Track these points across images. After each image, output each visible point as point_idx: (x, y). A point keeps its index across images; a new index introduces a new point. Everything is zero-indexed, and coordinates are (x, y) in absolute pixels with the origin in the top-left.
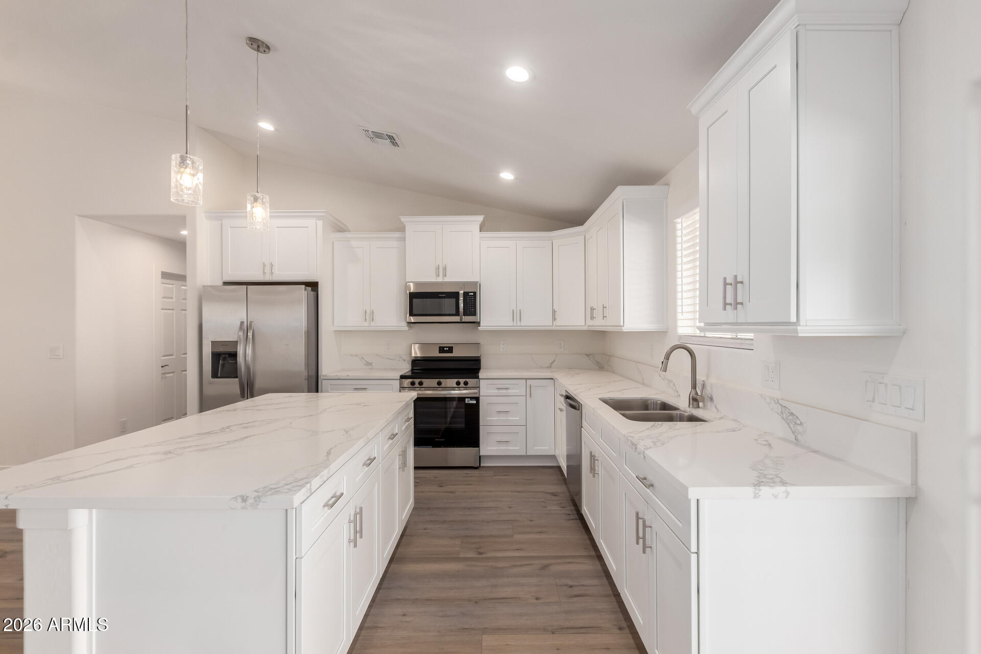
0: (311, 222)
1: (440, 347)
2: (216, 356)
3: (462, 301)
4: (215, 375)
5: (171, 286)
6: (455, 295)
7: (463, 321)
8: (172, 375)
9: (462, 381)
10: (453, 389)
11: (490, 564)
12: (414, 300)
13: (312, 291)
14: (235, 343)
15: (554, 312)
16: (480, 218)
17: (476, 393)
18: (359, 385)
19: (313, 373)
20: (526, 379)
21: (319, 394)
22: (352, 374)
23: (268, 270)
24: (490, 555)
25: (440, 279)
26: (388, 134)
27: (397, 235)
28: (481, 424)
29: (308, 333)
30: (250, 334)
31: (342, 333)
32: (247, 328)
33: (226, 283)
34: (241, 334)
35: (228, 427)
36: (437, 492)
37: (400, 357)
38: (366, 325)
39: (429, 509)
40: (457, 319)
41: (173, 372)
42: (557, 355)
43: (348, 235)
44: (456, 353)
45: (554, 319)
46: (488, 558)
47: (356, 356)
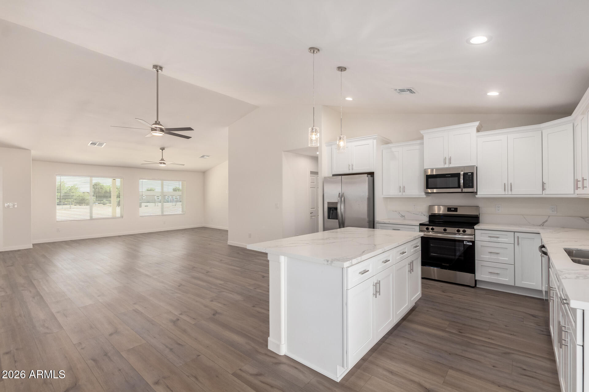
0: (370, 142)
1: (448, 208)
2: (330, 209)
3: (462, 178)
4: (329, 218)
5: (314, 177)
6: (458, 175)
7: (464, 191)
8: (314, 217)
9: (461, 230)
10: (455, 234)
11: (466, 339)
12: (429, 179)
13: (371, 177)
14: (337, 203)
15: (543, 184)
16: (477, 124)
17: (472, 238)
18: (396, 227)
19: (372, 219)
20: (514, 232)
21: (375, 229)
22: (392, 221)
23: (351, 168)
24: (467, 335)
25: (447, 166)
26: (408, 88)
27: (419, 142)
28: (476, 259)
29: (369, 199)
30: (343, 199)
31: (388, 199)
32: (341, 196)
33: (334, 175)
34: (339, 199)
35: (329, 238)
36: (441, 294)
37: (422, 213)
38: (399, 195)
39: (433, 302)
40: (459, 190)
41: (315, 216)
42: (549, 216)
43: (390, 145)
44: (460, 212)
45: (543, 189)
46: (467, 337)
47: (396, 211)
